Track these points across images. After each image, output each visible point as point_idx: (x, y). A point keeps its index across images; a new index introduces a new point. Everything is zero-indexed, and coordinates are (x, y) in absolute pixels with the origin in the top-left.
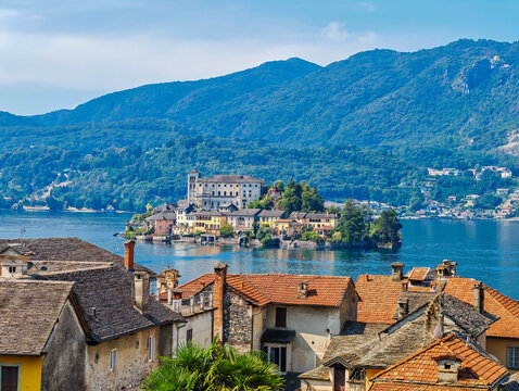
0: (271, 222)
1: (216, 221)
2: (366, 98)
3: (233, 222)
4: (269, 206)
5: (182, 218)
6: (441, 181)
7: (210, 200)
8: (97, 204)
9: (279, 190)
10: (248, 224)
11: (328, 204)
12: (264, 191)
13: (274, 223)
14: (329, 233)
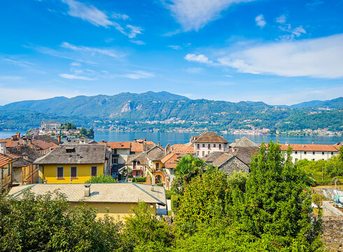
0: (64, 132)
1: (50, 132)
2: (80, 106)
3: (55, 132)
4: (63, 128)
5: (41, 131)
6: (97, 123)
7: (48, 127)
8: (12, 128)
9: (66, 125)
10: (59, 132)
11: (77, 128)
12: (62, 125)
13: (65, 132)
14: (78, 134)
